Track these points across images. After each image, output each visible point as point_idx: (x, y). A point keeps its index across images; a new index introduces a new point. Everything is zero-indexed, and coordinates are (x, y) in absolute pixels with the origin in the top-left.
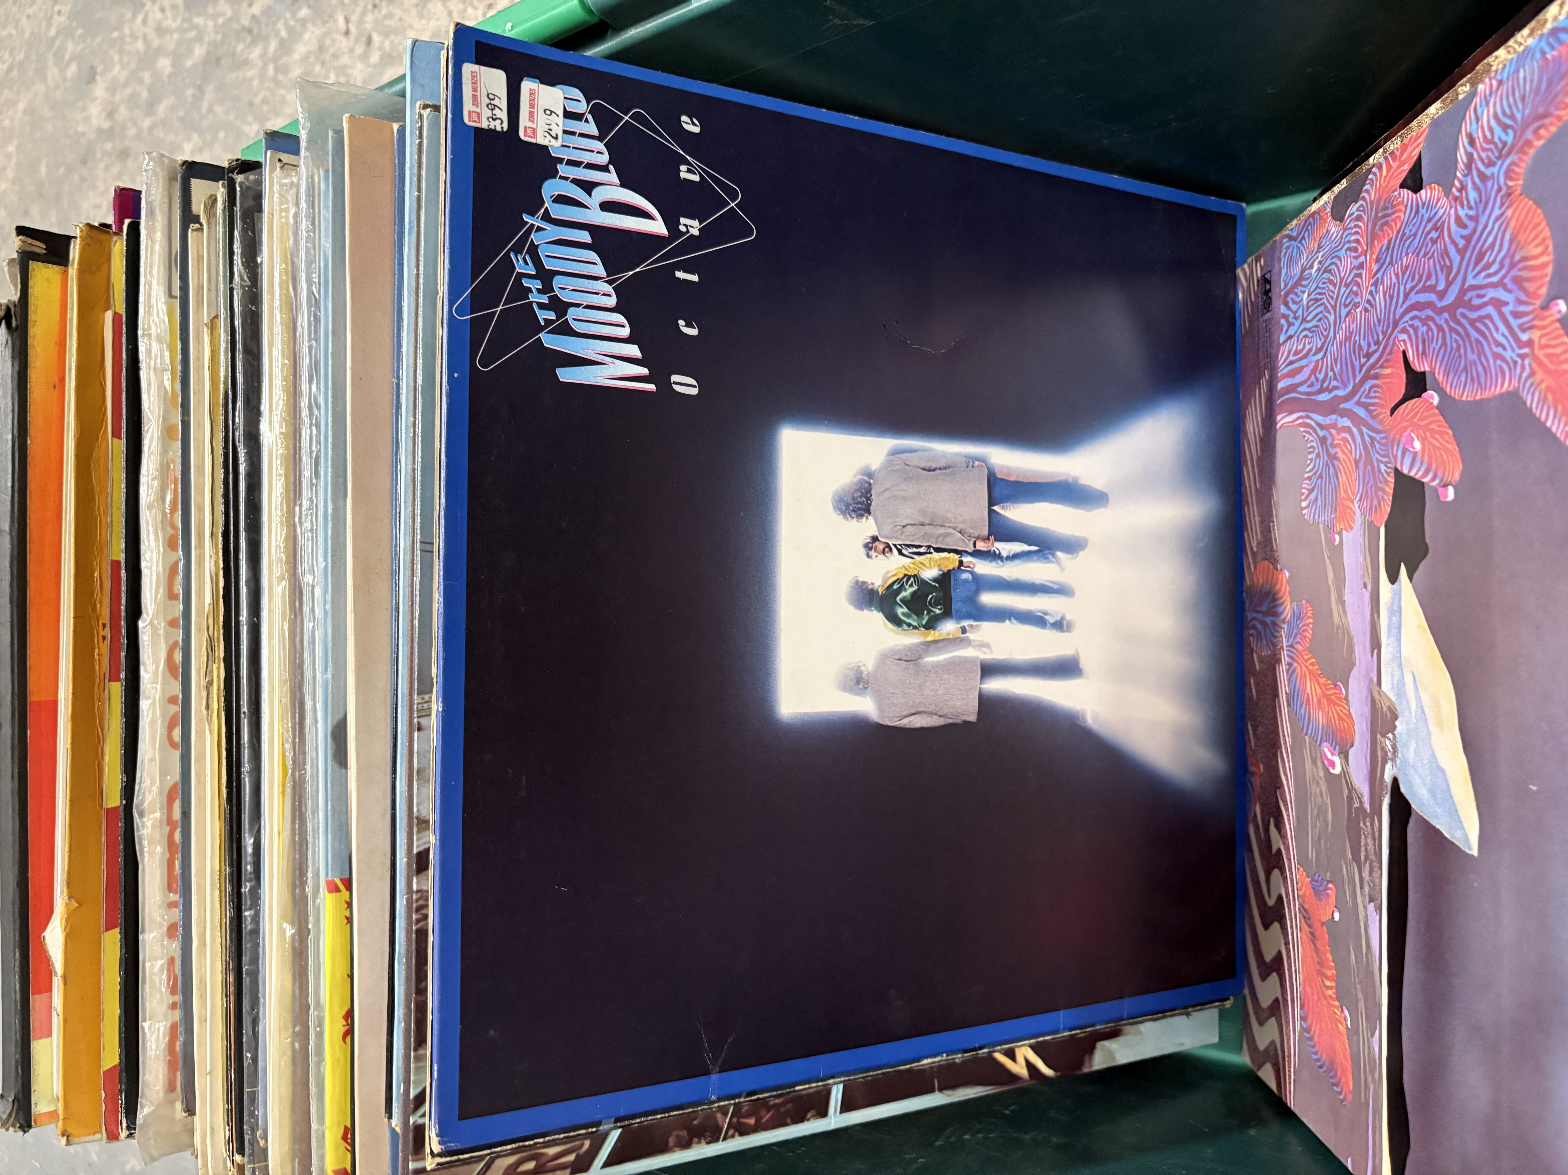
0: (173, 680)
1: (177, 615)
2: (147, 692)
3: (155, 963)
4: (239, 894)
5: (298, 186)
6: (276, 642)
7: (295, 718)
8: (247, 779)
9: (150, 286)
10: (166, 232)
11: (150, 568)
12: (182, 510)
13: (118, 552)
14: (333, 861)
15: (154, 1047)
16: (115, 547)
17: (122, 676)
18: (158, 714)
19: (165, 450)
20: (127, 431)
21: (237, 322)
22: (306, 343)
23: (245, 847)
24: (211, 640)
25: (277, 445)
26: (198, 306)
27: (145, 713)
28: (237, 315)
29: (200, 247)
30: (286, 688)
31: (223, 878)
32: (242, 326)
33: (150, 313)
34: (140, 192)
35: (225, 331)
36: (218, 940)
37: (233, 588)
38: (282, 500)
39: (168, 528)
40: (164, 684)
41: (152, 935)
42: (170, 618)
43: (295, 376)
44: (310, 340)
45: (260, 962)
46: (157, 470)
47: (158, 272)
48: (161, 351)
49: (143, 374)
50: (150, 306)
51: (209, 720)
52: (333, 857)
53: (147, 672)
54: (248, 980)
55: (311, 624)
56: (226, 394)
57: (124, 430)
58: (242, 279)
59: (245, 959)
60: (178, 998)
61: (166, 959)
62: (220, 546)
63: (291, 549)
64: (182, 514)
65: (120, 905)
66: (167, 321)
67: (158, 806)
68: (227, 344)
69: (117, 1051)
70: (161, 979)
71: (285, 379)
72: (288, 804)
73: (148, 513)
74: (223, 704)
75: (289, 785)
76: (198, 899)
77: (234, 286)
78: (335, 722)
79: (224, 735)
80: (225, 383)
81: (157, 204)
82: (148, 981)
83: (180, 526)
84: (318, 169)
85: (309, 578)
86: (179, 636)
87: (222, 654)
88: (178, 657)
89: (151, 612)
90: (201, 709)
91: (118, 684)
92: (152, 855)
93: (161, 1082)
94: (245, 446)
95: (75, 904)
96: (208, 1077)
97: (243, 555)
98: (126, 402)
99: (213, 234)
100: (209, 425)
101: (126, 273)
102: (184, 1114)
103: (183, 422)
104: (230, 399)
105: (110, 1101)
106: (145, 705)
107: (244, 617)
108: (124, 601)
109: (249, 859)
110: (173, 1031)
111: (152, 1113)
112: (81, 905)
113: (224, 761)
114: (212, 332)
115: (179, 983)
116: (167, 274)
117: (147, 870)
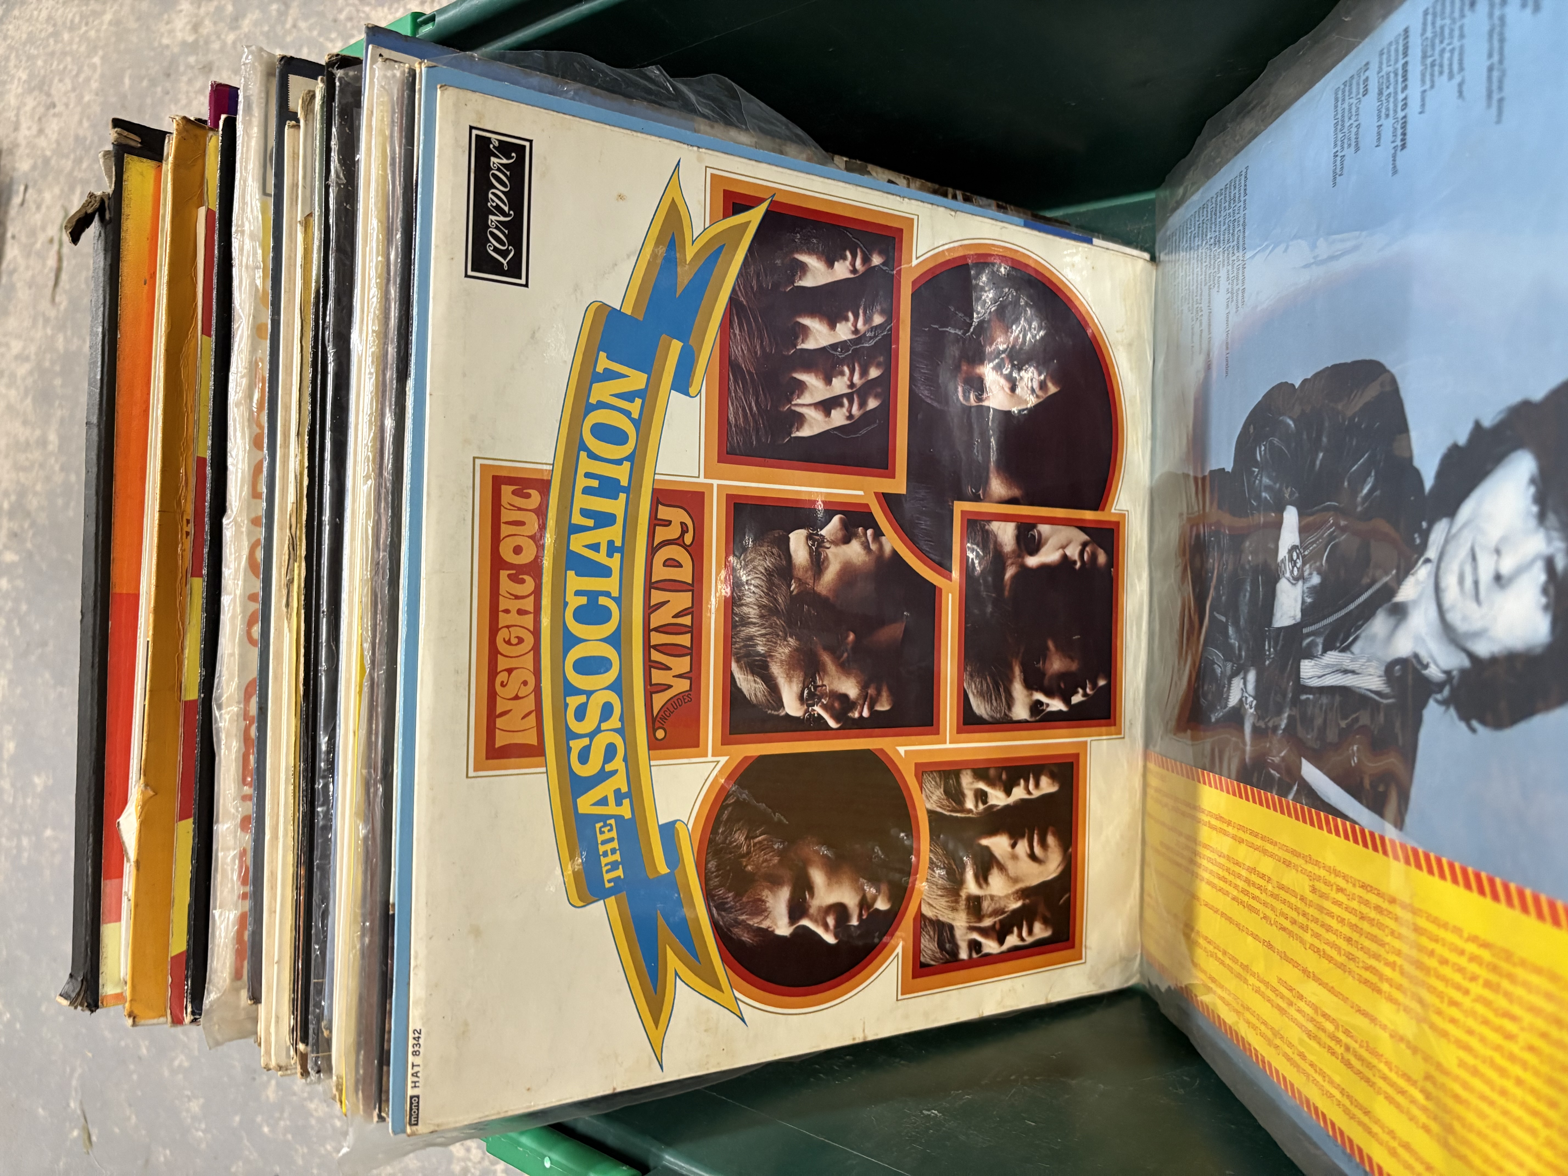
0: (253, 577)
1: (260, 514)
2: (229, 588)
3: (227, 853)
4: (313, 789)
6: (358, 542)
8: (324, 678)
9: (245, 182)
10: (263, 128)
11: (236, 466)
12: (269, 409)
13: (204, 448)
15: (223, 935)
16: (201, 444)
17: (205, 572)
18: (238, 610)
19: (253, 349)
20: (216, 328)
21: (331, 221)
23: (320, 745)
24: (293, 539)
26: (292, 204)
27: (226, 609)
28: (331, 213)
29: (296, 144)
30: (367, 590)
31: (297, 774)
32: (337, 224)
33: (243, 208)
34: (237, 88)
35: (319, 230)
36: (291, 834)
37: (317, 488)
38: (372, 399)
39: (255, 426)
40: (245, 581)
41: (226, 826)
42: (253, 516)
45: (332, 857)
46: (246, 368)
47: (253, 169)
48: (254, 248)
49: (235, 272)
50: (244, 203)
51: (289, 617)
53: (229, 569)
54: (319, 874)
56: (318, 292)
57: (214, 327)
58: (338, 176)
59: (317, 853)
60: (249, 889)
61: (238, 850)
62: (306, 445)
63: (378, 451)
64: (269, 414)
65: (195, 795)
66: (260, 217)
67: (236, 700)
68: (320, 242)
69: (185, 937)
70: (233, 870)
71: (379, 276)
72: (365, 703)
73: (236, 410)
74: (303, 603)
75: (366, 684)
76: (272, 794)
77: (330, 182)
79: (302, 633)
80: (317, 282)
81: (254, 102)
82: (220, 871)
83: (266, 425)
86: (262, 533)
87: (304, 553)
88: (260, 555)
89: (235, 510)
90: (281, 607)
91: (200, 579)
92: (229, 748)
93: (228, 970)
94: (334, 346)
95: (151, 793)
96: (276, 966)
97: (328, 455)
98: (217, 299)
99: (310, 130)
100: (300, 324)
101: (221, 169)
102: (249, 1002)
103: (273, 321)
104: (322, 298)
105: (176, 986)
106: (226, 600)
107: (326, 517)
108: (208, 498)
109: (323, 756)
110: (242, 920)
111: (218, 999)
112: (156, 794)
113: (302, 659)
114: (305, 230)
115: (251, 874)
116: (262, 171)
117: (223, 763)
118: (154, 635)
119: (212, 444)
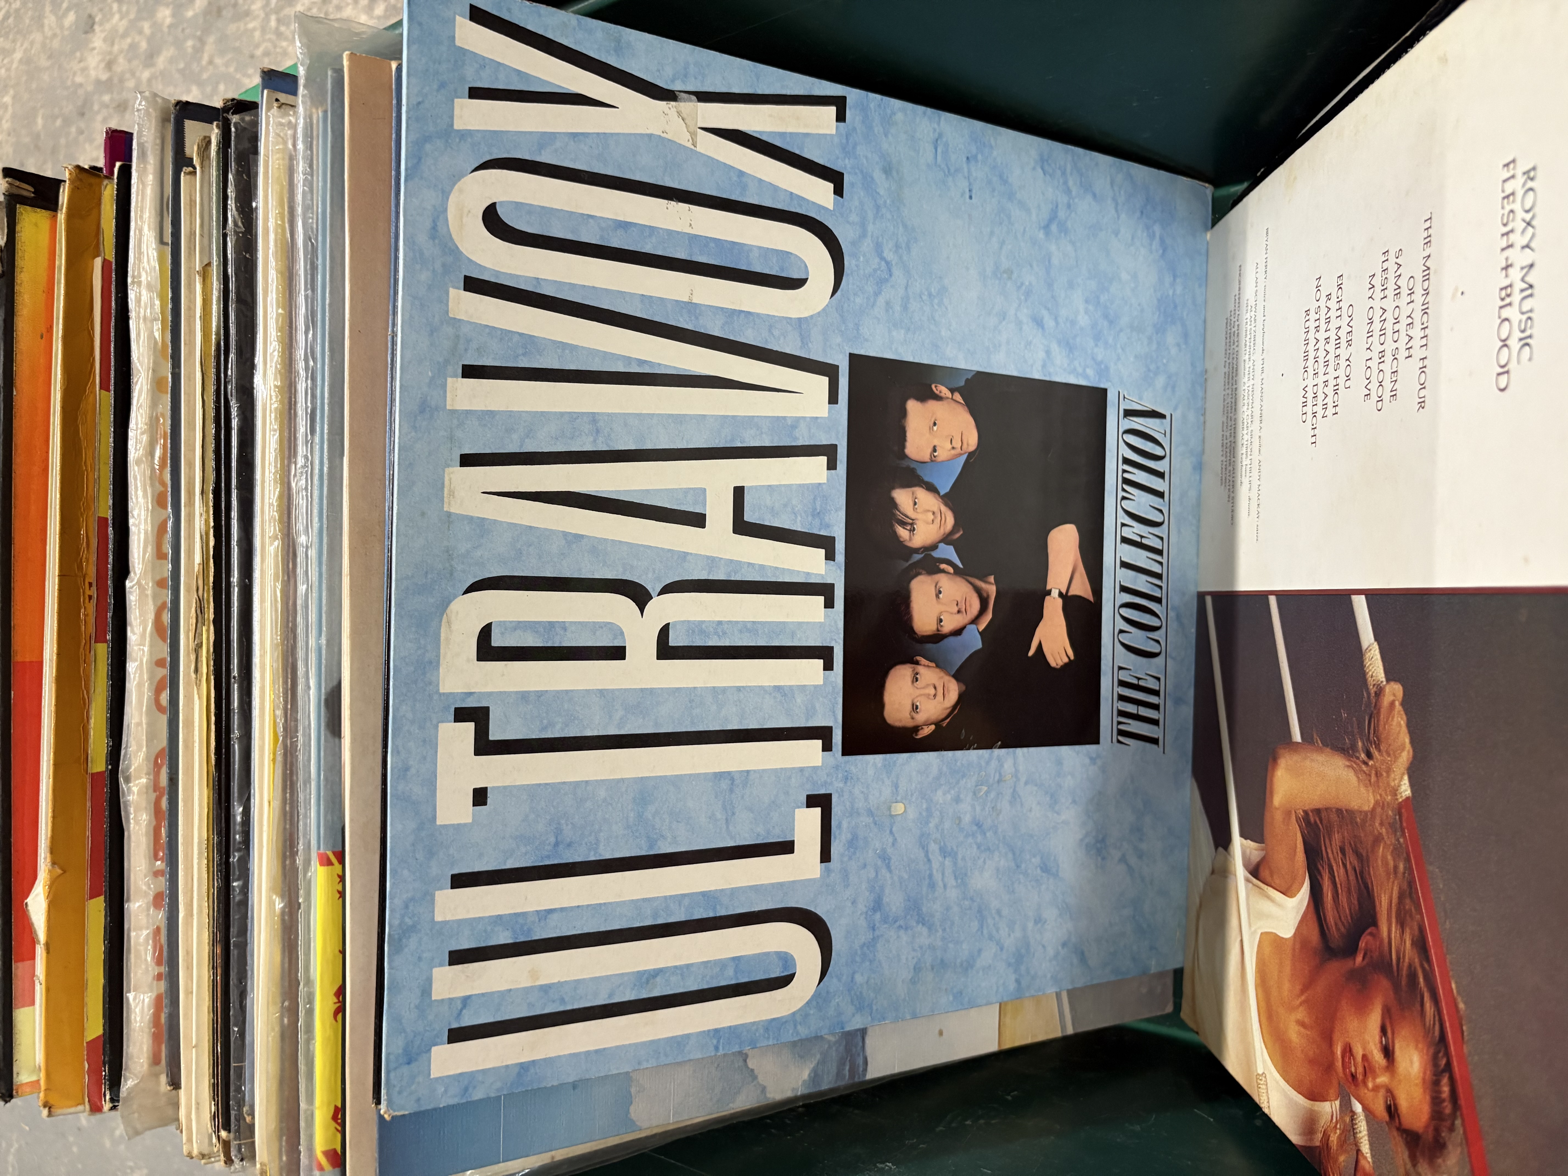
0: (160, 643)
1: (166, 575)
2: (134, 655)
3: (140, 933)
4: (227, 863)
5: (294, 127)
6: (268, 604)
7: (287, 684)
8: (236, 746)
9: (141, 231)
10: (158, 175)
11: (138, 526)
12: (172, 466)
13: (105, 508)
14: (325, 834)
15: (138, 1019)
16: (102, 503)
17: (109, 637)
18: (145, 677)
19: (154, 404)
20: (115, 383)
21: (231, 270)
22: (303, 292)
23: (234, 816)
24: (200, 601)
25: (271, 399)
26: (190, 253)
27: (132, 676)
28: (230, 263)
29: (193, 191)
30: (278, 653)
31: (211, 847)
32: (236, 274)
33: (139, 259)
34: (132, 134)
35: (218, 279)
36: (206, 910)
37: (224, 548)
38: (276, 456)
39: (157, 484)
40: (151, 646)
41: (137, 904)
42: (158, 578)
43: (291, 327)
44: (306, 290)
45: (249, 934)
46: (146, 424)
47: (149, 217)
48: (152, 299)
49: (132, 324)
50: (140, 253)
51: (198, 685)
52: (325, 830)
53: (134, 634)
54: (236, 952)
55: (305, 587)
56: (218, 345)
57: (112, 381)
58: (235, 224)
59: (233, 930)
60: (163, 969)
61: (152, 928)
62: (211, 504)
63: (285, 508)
64: (172, 471)
65: (105, 871)
66: (157, 268)
67: (145, 772)
68: (219, 293)
69: (101, 1021)
70: (146, 950)
71: (280, 329)
72: (279, 771)
73: (136, 468)
74: (212, 668)
75: (280, 752)
76: (186, 868)
77: (227, 232)
78: (329, 690)
79: (213, 700)
80: (218, 334)
81: (149, 146)
82: (133, 951)
83: (169, 482)
84: (317, 109)
85: (302, 539)
86: (167, 596)
87: (212, 617)
88: (166, 618)
89: (138, 572)
90: (189, 674)
91: (105, 645)
92: (137, 822)
93: (145, 1055)
94: (238, 401)
95: (59, 871)
96: (194, 1050)
97: (234, 514)
98: (115, 353)
99: (207, 177)
100: (201, 378)
101: (116, 218)
102: (169, 1087)
103: (172, 374)
104: (222, 350)
105: (94, 1072)
106: (131, 667)
107: (235, 578)
108: (111, 560)
109: (238, 828)
110: (158, 1002)
111: (137, 1085)
112: (64, 873)
113: (213, 728)
114: (204, 280)
115: (165, 954)
116: (158, 219)
117: (133, 838)
119: (113, 504)
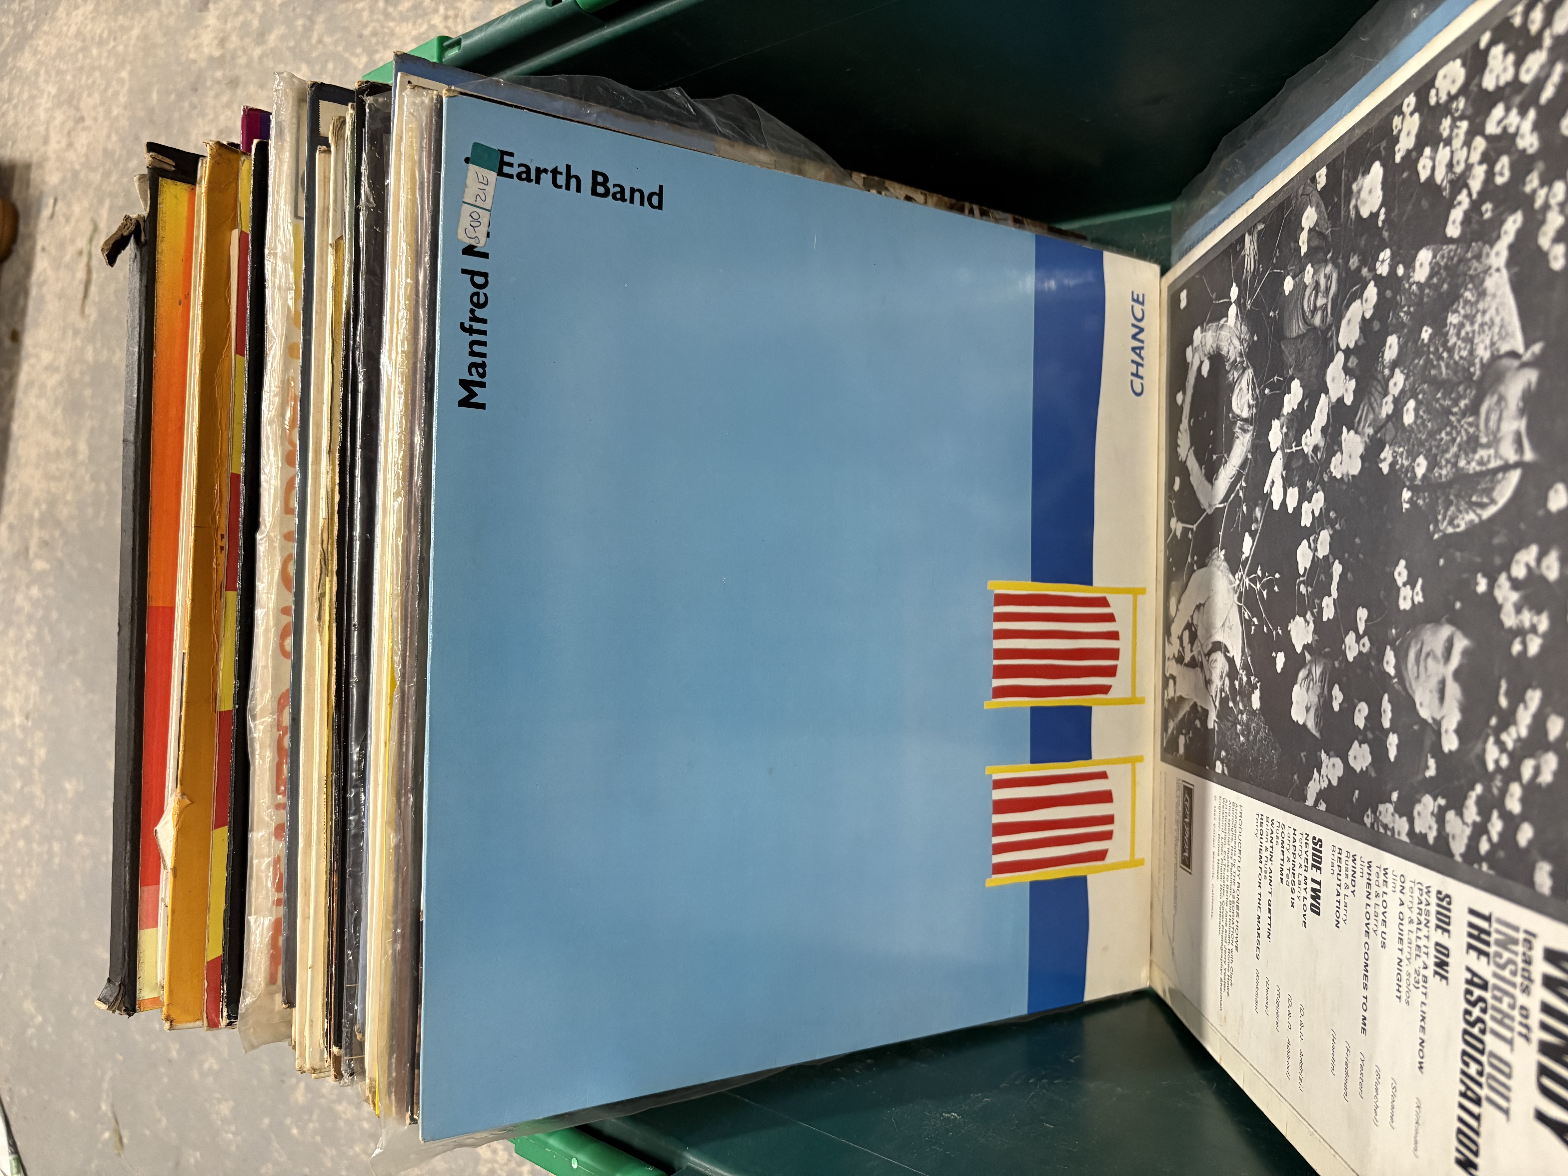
0: (286, 592)
1: (293, 529)
2: (262, 602)
3: (262, 861)
4: (345, 799)
6: (389, 557)
7: (405, 632)
8: (355, 690)
9: (277, 205)
10: (294, 153)
11: (269, 482)
12: (301, 427)
13: (238, 465)
15: (258, 941)
16: (235, 460)
17: (239, 586)
18: (272, 623)
19: (286, 369)
20: (250, 348)
21: (362, 243)
23: (352, 755)
24: (325, 553)
25: (394, 374)
26: (323, 227)
27: (260, 622)
28: (362, 236)
29: (327, 168)
30: (397, 602)
31: (330, 783)
32: (367, 247)
33: (275, 232)
34: (269, 113)
35: (350, 252)
36: (324, 842)
37: (348, 504)
38: (401, 418)
39: (287, 443)
40: (278, 595)
41: (260, 834)
42: (286, 531)
45: (364, 866)
46: (278, 387)
47: (286, 192)
48: (286, 270)
49: (268, 293)
50: (277, 227)
51: (321, 630)
53: (262, 582)
54: (351, 881)
56: (348, 313)
57: (247, 347)
58: (368, 200)
59: (349, 861)
60: (283, 895)
61: (273, 857)
62: (337, 462)
63: (408, 466)
64: (301, 431)
65: (230, 803)
66: (292, 240)
67: (270, 711)
68: (351, 264)
69: (221, 943)
70: (267, 876)
71: (408, 298)
72: (396, 714)
73: (269, 428)
74: (334, 616)
75: (397, 696)
76: (305, 803)
77: (360, 206)
79: (334, 646)
80: (348, 303)
81: (285, 125)
82: (255, 878)
83: (298, 442)
86: (294, 548)
87: (335, 568)
88: (292, 569)
89: (268, 525)
90: (313, 620)
91: (235, 593)
92: (263, 758)
93: (263, 974)
94: (364, 366)
95: (188, 802)
96: (310, 971)
97: (358, 472)
98: (250, 320)
99: (341, 156)
100: (331, 344)
101: (254, 192)
102: (284, 1006)
103: (304, 340)
104: (352, 319)
105: (213, 990)
106: (259, 613)
107: (357, 533)
108: (242, 513)
109: (354, 766)
110: (276, 926)
111: (254, 1003)
112: (192, 802)
113: (334, 672)
114: (336, 253)
115: (285, 881)
116: (293, 194)
117: (258, 772)
118: (190, 647)
119: (246, 461)
